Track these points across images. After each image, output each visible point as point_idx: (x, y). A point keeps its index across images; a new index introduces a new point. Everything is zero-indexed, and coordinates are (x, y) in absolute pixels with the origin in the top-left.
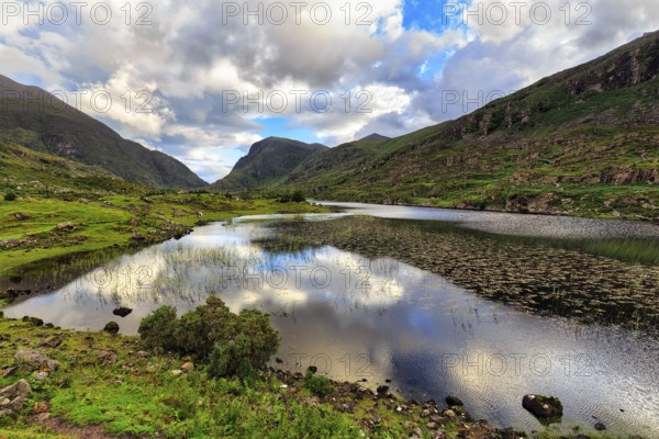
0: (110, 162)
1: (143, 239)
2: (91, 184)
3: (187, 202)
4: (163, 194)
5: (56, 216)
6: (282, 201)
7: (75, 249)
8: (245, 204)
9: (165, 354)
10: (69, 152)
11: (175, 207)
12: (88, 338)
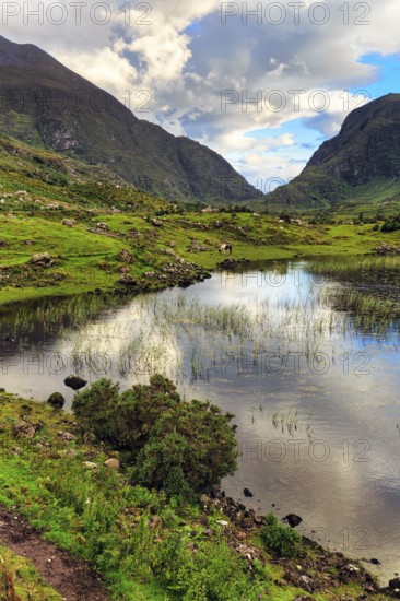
0: (119, 159)
1: (134, 284)
2: (89, 195)
3: (216, 227)
4: (180, 212)
5: (33, 243)
6: (385, 230)
7: (49, 291)
8: (312, 233)
9: (95, 443)
10: (67, 145)
11: (195, 234)
12: (25, 407)
